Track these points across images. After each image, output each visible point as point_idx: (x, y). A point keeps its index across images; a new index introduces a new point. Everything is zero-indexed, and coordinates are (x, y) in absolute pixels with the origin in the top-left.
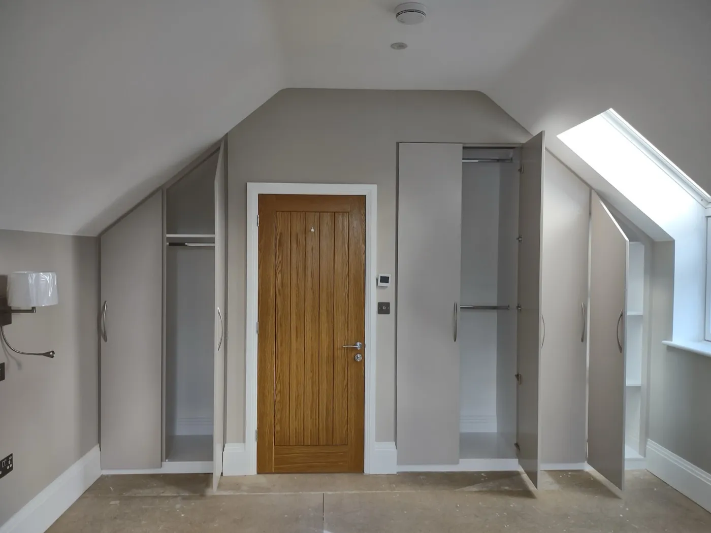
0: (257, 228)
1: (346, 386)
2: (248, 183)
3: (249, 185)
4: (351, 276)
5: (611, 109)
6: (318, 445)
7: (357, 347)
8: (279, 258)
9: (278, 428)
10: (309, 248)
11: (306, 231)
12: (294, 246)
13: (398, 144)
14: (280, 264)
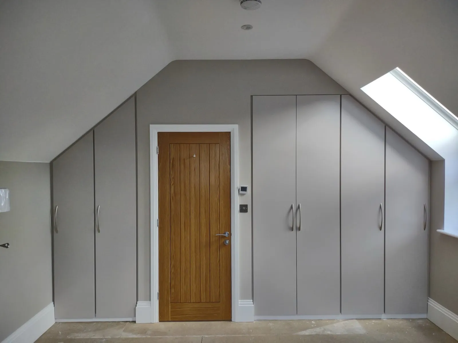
0: (157, 155)
1: (218, 262)
2: (150, 125)
3: (151, 126)
4: (221, 187)
5: (397, 68)
6: (200, 302)
7: (226, 235)
8: (172, 175)
9: (173, 291)
10: (193, 168)
11: (190, 157)
12: (182, 166)
13: (252, 96)
14: (173, 180)
